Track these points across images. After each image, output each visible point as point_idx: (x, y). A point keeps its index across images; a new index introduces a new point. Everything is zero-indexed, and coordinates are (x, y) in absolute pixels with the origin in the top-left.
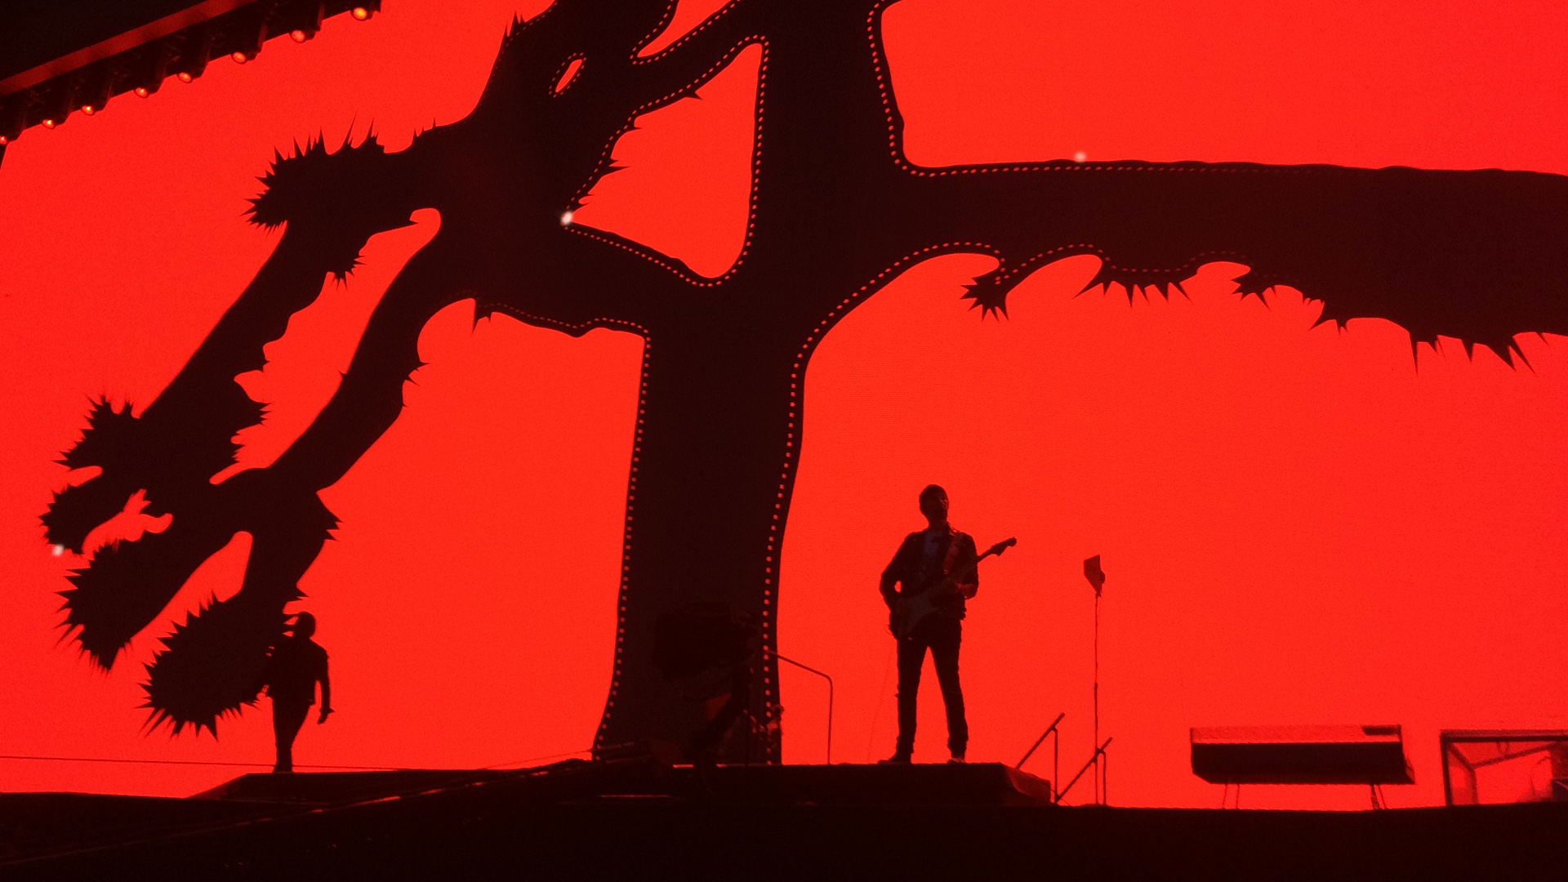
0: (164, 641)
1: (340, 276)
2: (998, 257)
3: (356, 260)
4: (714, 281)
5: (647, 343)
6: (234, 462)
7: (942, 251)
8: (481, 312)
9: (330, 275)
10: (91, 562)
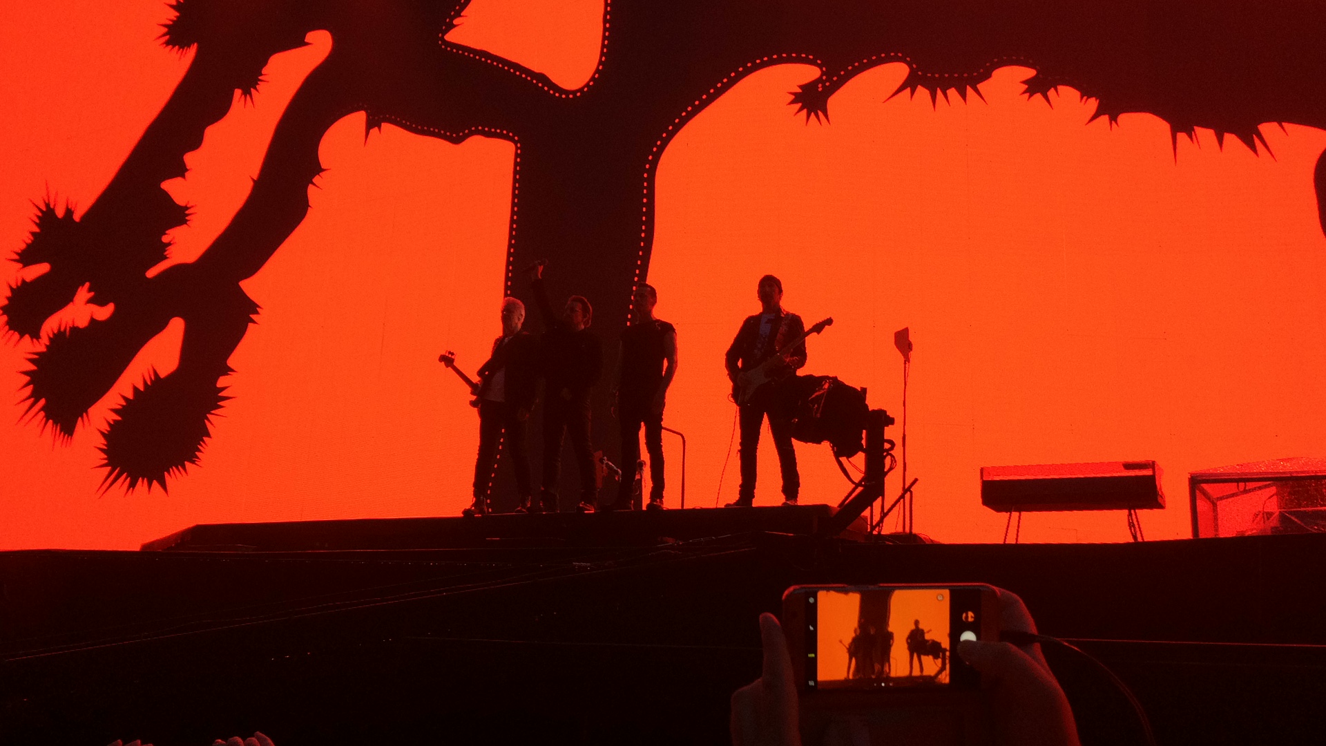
0: (115, 411)
1: (247, 92)
2: (820, 66)
3: (260, 78)
4: (574, 92)
5: (517, 148)
6: (165, 258)
7: (772, 63)
8: (372, 123)
9: (238, 93)
10: (47, 346)
